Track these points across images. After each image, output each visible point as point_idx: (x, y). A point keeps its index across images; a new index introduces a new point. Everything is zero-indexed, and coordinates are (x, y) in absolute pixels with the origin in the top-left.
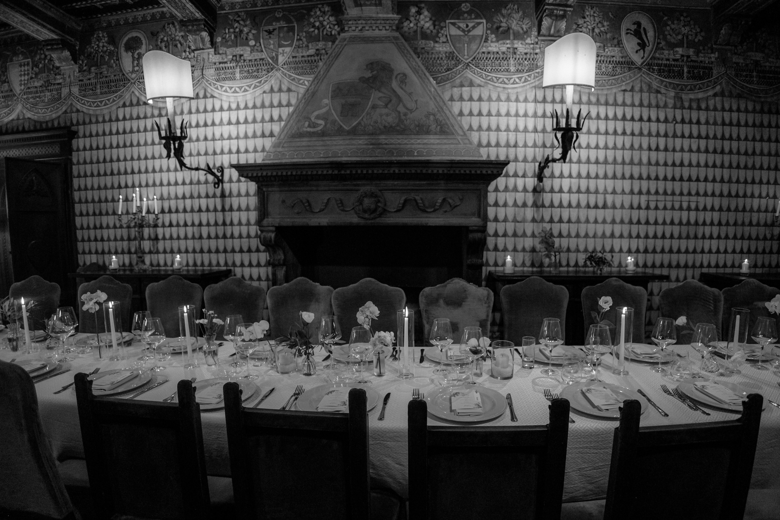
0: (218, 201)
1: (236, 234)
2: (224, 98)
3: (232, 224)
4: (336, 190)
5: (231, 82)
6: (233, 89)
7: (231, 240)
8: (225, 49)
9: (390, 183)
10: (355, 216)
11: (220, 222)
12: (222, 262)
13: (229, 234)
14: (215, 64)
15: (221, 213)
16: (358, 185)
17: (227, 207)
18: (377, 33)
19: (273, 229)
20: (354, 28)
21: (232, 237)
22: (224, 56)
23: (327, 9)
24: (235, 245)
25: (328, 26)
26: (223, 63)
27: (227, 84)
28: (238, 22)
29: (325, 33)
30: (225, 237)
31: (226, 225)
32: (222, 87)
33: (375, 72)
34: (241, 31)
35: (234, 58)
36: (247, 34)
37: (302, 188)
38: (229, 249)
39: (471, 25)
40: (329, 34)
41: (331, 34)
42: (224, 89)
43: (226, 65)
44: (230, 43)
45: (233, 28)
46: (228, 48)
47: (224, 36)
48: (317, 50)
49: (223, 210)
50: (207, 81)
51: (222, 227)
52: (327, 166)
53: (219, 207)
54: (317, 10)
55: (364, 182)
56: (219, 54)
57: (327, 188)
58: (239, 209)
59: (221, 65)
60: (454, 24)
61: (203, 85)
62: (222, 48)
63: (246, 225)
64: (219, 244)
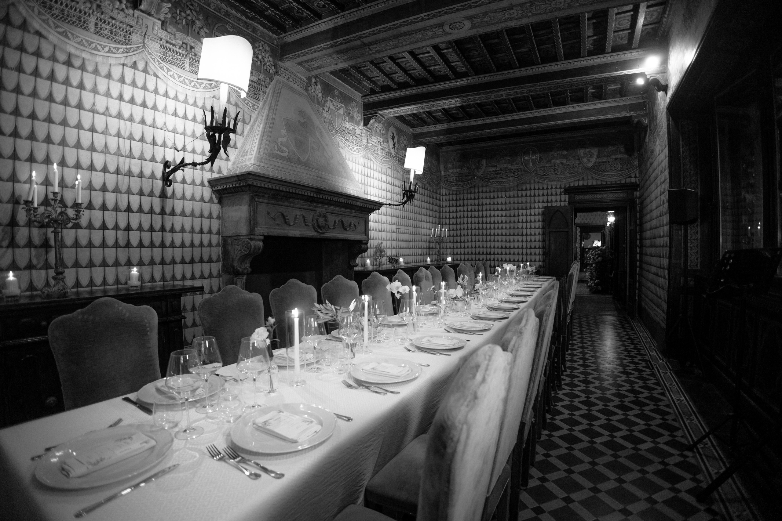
0: (157, 202)
1: (178, 242)
2: (170, 84)
3: (172, 230)
4: (304, 209)
5: (179, 70)
6: (182, 79)
7: (171, 249)
8: (174, 30)
9: (332, 208)
10: (313, 230)
11: (158, 226)
12: (157, 276)
13: (168, 242)
14: (161, 39)
15: (160, 216)
16: (316, 207)
17: (168, 210)
18: (295, 86)
19: (262, 238)
20: (284, 75)
21: (173, 245)
22: (172, 37)
23: (267, 48)
24: (175, 256)
25: (268, 64)
26: (171, 44)
27: (175, 70)
28: (190, 9)
29: (265, 68)
30: (163, 245)
31: (165, 231)
32: (169, 70)
33: (305, 120)
34: (193, 22)
35: (184, 46)
36: (200, 28)
37: (284, 204)
38: (168, 259)
39: (339, 106)
40: (268, 70)
41: (269, 72)
42: (171, 73)
43: (174, 48)
44: (179, 26)
45: (185, 12)
46: (177, 31)
47: (175, 15)
48: (259, 79)
49: (163, 212)
50: (150, 54)
51: (160, 233)
52: (313, 190)
53: (157, 209)
54: (260, 45)
55: (320, 205)
56: (166, 30)
57: (299, 206)
58: (183, 214)
59: (168, 45)
60: (332, 101)
61: (144, 56)
62: (171, 27)
63: (189, 232)
64: (154, 254)
